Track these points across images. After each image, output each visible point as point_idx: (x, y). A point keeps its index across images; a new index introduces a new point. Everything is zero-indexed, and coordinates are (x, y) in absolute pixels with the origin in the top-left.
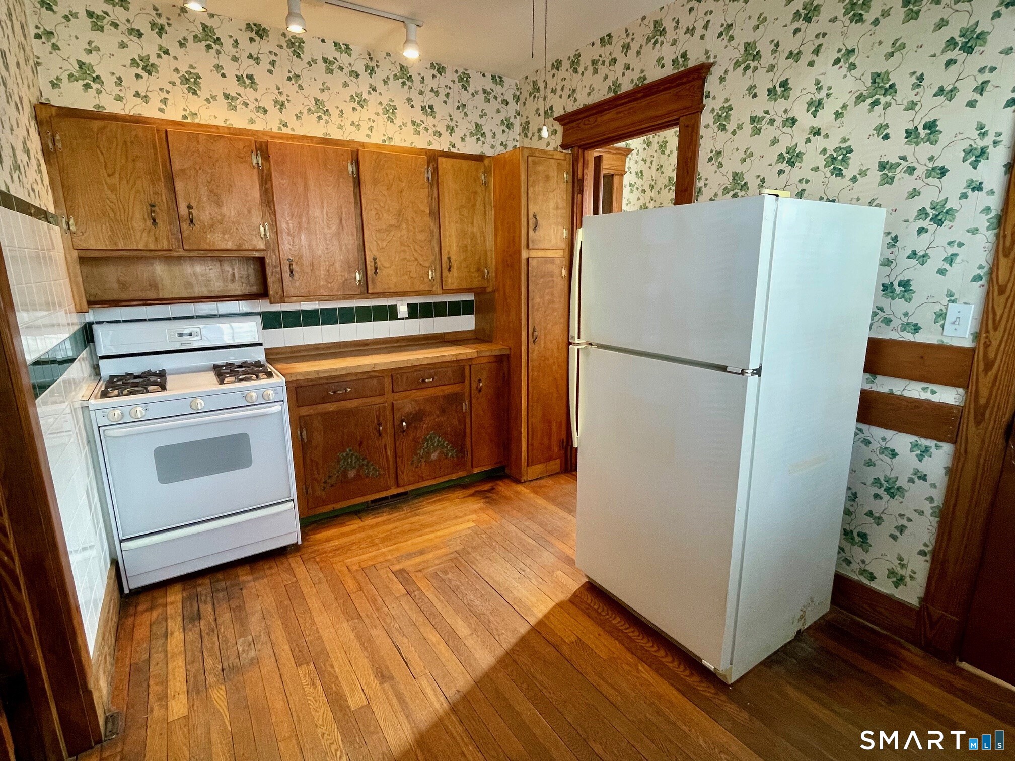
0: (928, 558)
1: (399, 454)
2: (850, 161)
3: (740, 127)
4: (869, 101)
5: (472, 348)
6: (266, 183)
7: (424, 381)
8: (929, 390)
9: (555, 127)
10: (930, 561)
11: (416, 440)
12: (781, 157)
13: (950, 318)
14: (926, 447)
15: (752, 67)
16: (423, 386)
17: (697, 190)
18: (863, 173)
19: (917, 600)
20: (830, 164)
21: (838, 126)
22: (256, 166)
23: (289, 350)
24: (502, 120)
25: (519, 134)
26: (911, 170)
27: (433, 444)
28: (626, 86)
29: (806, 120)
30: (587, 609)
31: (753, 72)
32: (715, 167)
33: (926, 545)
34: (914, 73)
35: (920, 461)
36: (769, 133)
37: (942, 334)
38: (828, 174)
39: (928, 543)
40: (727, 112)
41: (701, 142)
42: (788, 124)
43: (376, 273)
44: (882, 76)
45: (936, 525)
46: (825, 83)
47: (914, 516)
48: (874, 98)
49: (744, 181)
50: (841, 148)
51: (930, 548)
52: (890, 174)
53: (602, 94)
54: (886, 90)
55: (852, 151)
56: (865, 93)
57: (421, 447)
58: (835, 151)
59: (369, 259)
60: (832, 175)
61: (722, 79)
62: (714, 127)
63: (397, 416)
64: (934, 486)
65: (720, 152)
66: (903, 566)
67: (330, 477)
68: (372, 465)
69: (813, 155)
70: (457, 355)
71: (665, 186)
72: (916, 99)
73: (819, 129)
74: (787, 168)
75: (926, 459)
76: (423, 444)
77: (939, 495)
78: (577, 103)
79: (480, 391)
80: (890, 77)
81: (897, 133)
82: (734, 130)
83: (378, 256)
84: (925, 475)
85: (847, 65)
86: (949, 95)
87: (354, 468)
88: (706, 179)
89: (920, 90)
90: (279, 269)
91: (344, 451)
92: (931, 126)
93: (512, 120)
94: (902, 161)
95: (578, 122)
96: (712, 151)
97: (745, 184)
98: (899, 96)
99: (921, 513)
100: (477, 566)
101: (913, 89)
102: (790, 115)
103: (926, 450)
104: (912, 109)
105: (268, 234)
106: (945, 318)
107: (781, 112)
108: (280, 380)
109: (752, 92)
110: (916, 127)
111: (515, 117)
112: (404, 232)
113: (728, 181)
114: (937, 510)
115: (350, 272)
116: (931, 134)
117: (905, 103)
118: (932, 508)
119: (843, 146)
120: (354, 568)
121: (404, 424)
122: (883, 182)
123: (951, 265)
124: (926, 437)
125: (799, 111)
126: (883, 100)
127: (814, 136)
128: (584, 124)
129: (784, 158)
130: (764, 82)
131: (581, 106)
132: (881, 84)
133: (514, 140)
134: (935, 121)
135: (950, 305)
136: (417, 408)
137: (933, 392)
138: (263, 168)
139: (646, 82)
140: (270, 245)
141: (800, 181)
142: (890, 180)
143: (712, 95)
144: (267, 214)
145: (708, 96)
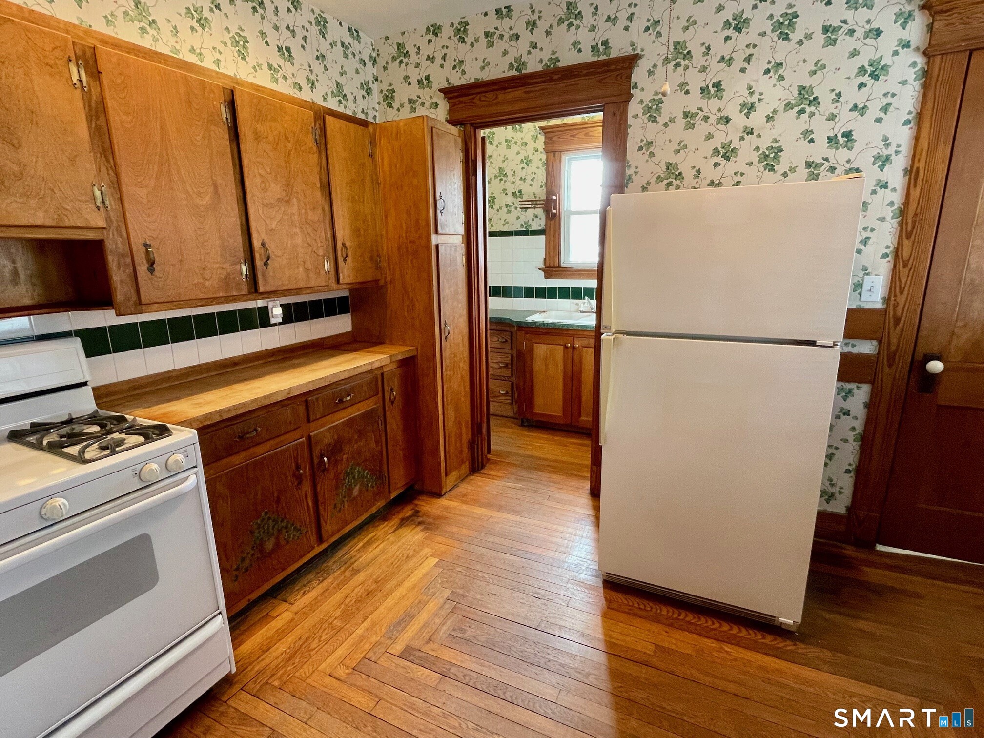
0: (852, 474)
1: (321, 500)
2: (781, 159)
3: (672, 120)
4: (796, 109)
5: (383, 353)
6: (97, 118)
7: (341, 401)
8: (850, 345)
9: (435, 100)
10: (854, 476)
11: (337, 479)
12: (716, 151)
13: (866, 287)
14: (849, 390)
15: (683, 65)
16: (341, 406)
17: (627, 177)
18: (793, 170)
19: (845, 509)
20: (763, 160)
21: (769, 127)
22: (78, 84)
23: (125, 387)
24: (362, 83)
25: (379, 103)
26: (832, 169)
27: (354, 478)
28: (533, 66)
29: (739, 120)
30: (630, 610)
31: (685, 70)
32: (646, 156)
33: (850, 465)
34: (833, 90)
35: (845, 401)
36: (703, 129)
37: (860, 300)
38: (762, 169)
39: (852, 463)
40: (657, 105)
41: (629, 131)
42: (722, 122)
43: (266, 264)
44: (806, 89)
45: (857, 448)
46: (757, 89)
47: (841, 444)
48: (800, 107)
49: (679, 171)
50: (772, 147)
51: (854, 466)
52: (815, 172)
53: (499, 70)
54: (811, 102)
55: (782, 151)
56: (793, 102)
57: (343, 484)
58: (767, 149)
59: (257, 244)
60: (765, 170)
61: (650, 73)
62: (643, 117)
63: (316, 452)
64: (856, 418)
65: (652, 143)
66: (832, 485)
67: (243, 559)
68: (293, 524)
69: (746, 151)
70: (372, 363)
71: (496, 177)
72: (835, 112)
73: (752, 129)
74: (723, 162)
75: (850, 399)
76: (344, 479)
77: (859, 425)
78: (467, 76)
79: (393, 403)
80: (814, 91)
81: (821, 138)
82: (666, 123)
83: (267, 240)
84: (849, 411)
85: (776, 76)
86: (861, 111)
87: (273, 535)
88: (636, 168)
89: (838, 104)
90: (129, 260)
91: (258, 517)
92: (848, 135)
93: (371, 85)
94: (825, 162)
95: (472, 97)
96: (642, 141)
97: (680, 174)
98: (821, 108)
99: (846, 441)
100: (486, 607)
101: (833, 103)
102: (724, 114)
103: (850, 391)
104: (832, 120)
105: (107, 202)
106: (861, 288)
107: (715, 111)
108: (191, 435)
109: (684, 88)
110: (836, 135)
111: (373, 83)
112: (295, 209)
113: (661, 170)
114: (858, 436)
115: (234, 264)
116: (848, 141)
117: (827, 114)
118: (854, 435)
119: (775, 145)
120: (341, 672)
121: (325, 459)
122: (810, 178)
123: (865, 246)
124: (849, 381)
125: (733, 111)
126: (808, 110)
127: (748, 134)
128: (480, 100)
129: (719, 152)
130: (696, 80)
131: (472, 81)
132: (806, 96)
133: (374, 108)
134: (851, 131)
135: (866, 276)
136: (336, 437)
137: (853, 346)
138: (90, 90)
139: (560, 65)
140: (111, 221)
141: (735, 174)
142: (816, 177)
143: (640, 86)
144: (103, 169)
145: (636, 87)
